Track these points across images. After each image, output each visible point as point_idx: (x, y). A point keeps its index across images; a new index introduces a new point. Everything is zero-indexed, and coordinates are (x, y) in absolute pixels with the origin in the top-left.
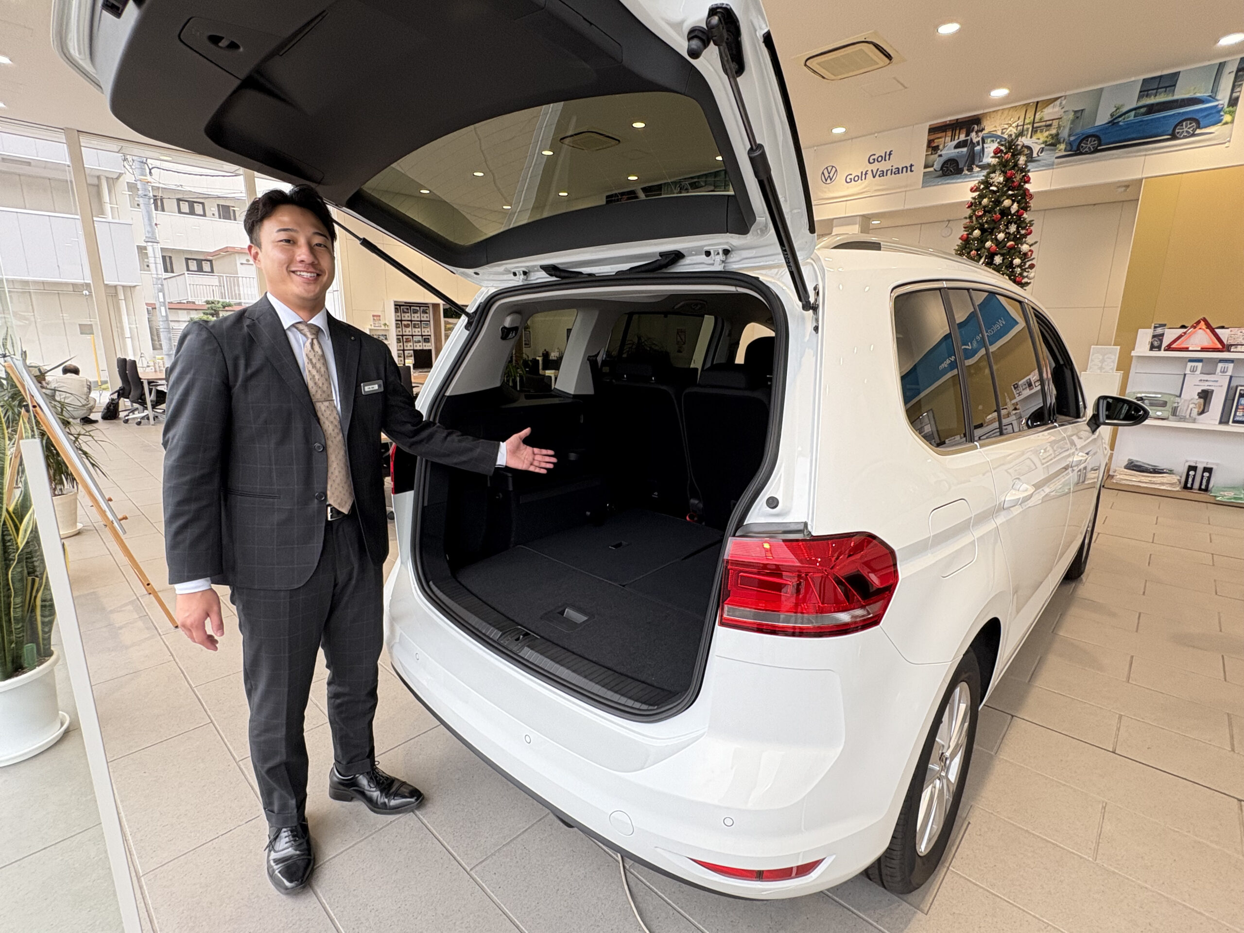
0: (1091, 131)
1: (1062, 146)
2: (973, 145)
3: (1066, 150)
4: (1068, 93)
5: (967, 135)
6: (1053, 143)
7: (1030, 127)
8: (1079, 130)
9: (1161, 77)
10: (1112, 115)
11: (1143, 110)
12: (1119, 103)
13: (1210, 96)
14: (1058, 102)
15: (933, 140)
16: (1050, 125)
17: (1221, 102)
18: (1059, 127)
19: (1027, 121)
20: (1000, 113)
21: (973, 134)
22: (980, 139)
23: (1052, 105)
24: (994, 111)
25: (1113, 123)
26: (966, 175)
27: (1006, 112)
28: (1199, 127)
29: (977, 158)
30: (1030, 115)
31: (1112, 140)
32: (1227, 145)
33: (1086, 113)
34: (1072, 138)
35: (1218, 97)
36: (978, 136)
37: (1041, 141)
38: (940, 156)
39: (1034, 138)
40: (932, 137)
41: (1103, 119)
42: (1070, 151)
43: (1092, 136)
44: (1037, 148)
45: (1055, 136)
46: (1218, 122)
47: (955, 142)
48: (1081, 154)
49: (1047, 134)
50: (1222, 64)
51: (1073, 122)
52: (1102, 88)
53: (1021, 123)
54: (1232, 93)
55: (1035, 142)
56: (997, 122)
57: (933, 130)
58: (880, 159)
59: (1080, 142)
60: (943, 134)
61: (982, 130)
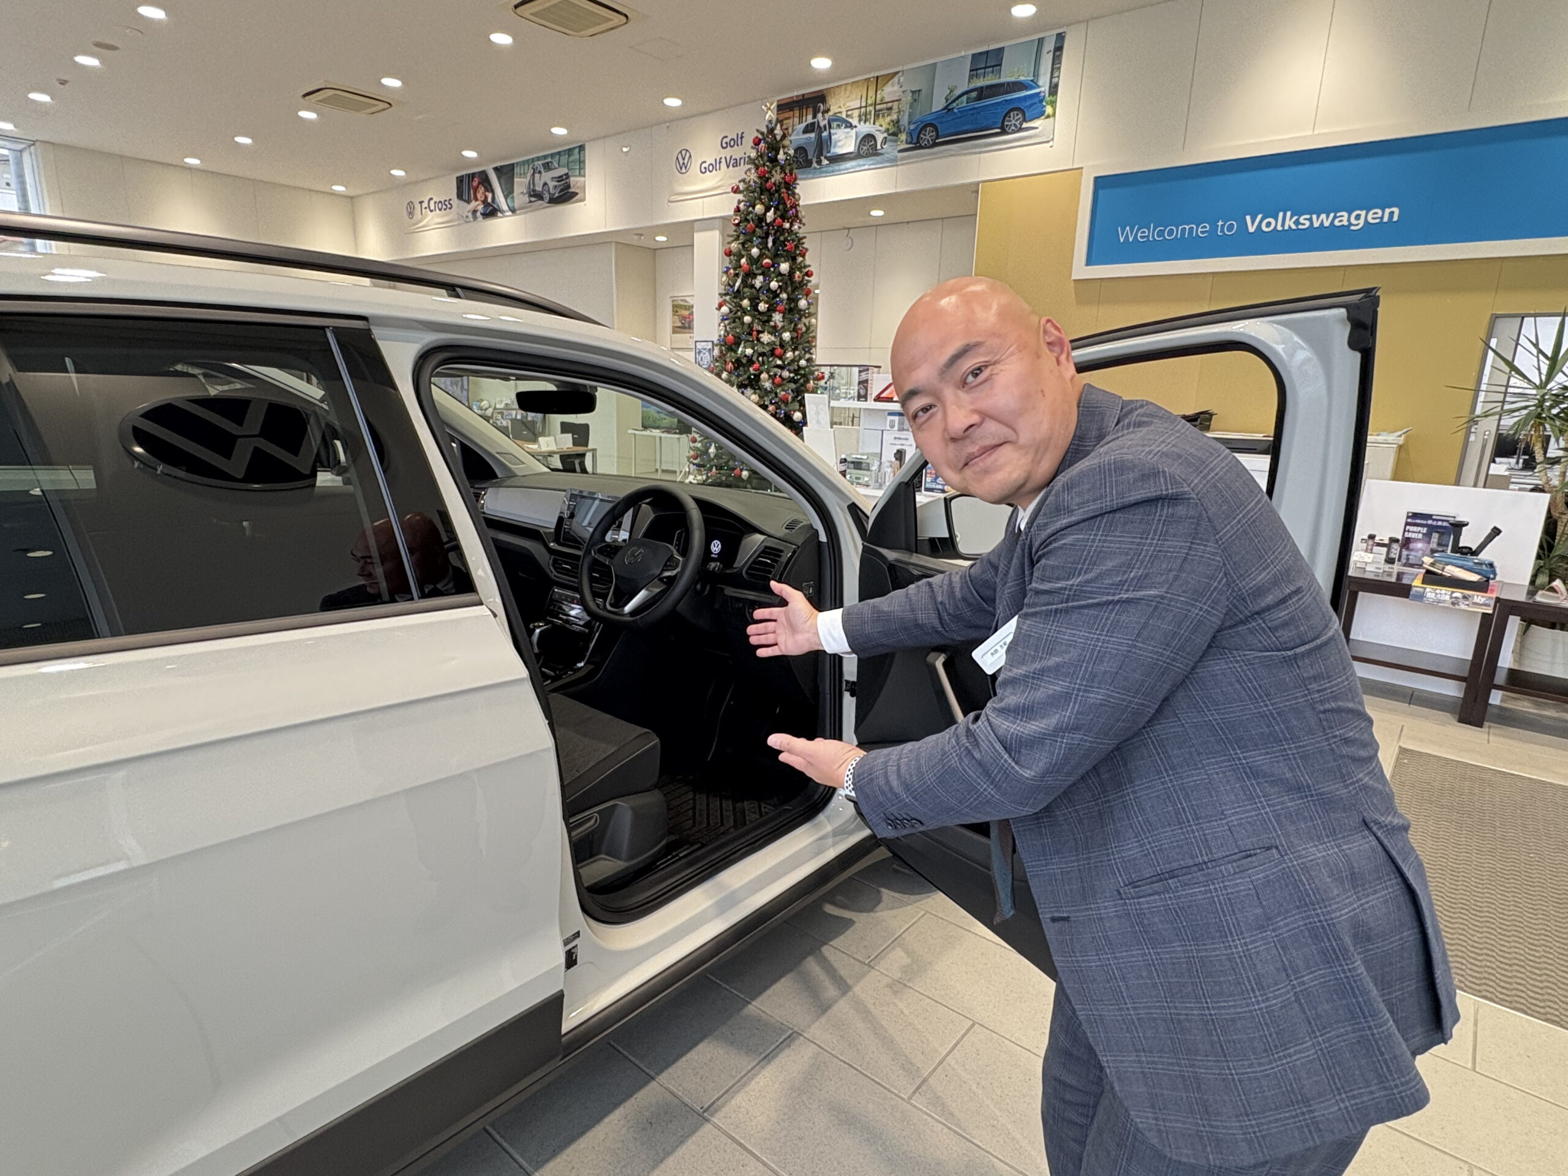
0: (929, 118)
1: (903, 137)
2: (820, 130)
3: (907, 143)
4: (905, 68)
5: (814, 117)
6: (894, 132)
7: (872, 108)
8: (917, 117)
9: (987, 52)
10: (947, 100)
11: (974, 94)
12: (952, 84)
13: (1032, 81)
14: (896, 79)
15: (783, 120)
16: (890, 109)
17: (1042, 89)
18: (899, 111)
19: (869, 102)
20: (843, 88)
21: (820, 115)
22: (826, 122)
23: (891, 82)
24: (837, 87)
25: (948, 109)
26: (815, 168)
27: (849, 87)
28: (1025, 120)
29: (825, 147)
30: (871, 93)
31: (949, 131)
32: (1051, 143)
33: (923, 93)
34: (912, 127)
35: (1040, 83)
36: (824, 119)
37: (883, 129)
39: (877, 123)
40: (781, 117)
41: (938, 104)
42: (911, 143)
43: (931, 125)
44: (880, 138)
45: (896, 123)
46: (1041, 114)
47: (803, 125)
48: (921, 147)
49: (888, 119)
50: (1041, 41)
51: (911, 107)
52: (936, 63)
53: (864, 104)
54: (1052, 77)
55: (879, 129)
56: (842, 102)
57: (782, 107)
58: (732, 143)
59: (919, 132)
60: (791, 114)
61: (828, 110)
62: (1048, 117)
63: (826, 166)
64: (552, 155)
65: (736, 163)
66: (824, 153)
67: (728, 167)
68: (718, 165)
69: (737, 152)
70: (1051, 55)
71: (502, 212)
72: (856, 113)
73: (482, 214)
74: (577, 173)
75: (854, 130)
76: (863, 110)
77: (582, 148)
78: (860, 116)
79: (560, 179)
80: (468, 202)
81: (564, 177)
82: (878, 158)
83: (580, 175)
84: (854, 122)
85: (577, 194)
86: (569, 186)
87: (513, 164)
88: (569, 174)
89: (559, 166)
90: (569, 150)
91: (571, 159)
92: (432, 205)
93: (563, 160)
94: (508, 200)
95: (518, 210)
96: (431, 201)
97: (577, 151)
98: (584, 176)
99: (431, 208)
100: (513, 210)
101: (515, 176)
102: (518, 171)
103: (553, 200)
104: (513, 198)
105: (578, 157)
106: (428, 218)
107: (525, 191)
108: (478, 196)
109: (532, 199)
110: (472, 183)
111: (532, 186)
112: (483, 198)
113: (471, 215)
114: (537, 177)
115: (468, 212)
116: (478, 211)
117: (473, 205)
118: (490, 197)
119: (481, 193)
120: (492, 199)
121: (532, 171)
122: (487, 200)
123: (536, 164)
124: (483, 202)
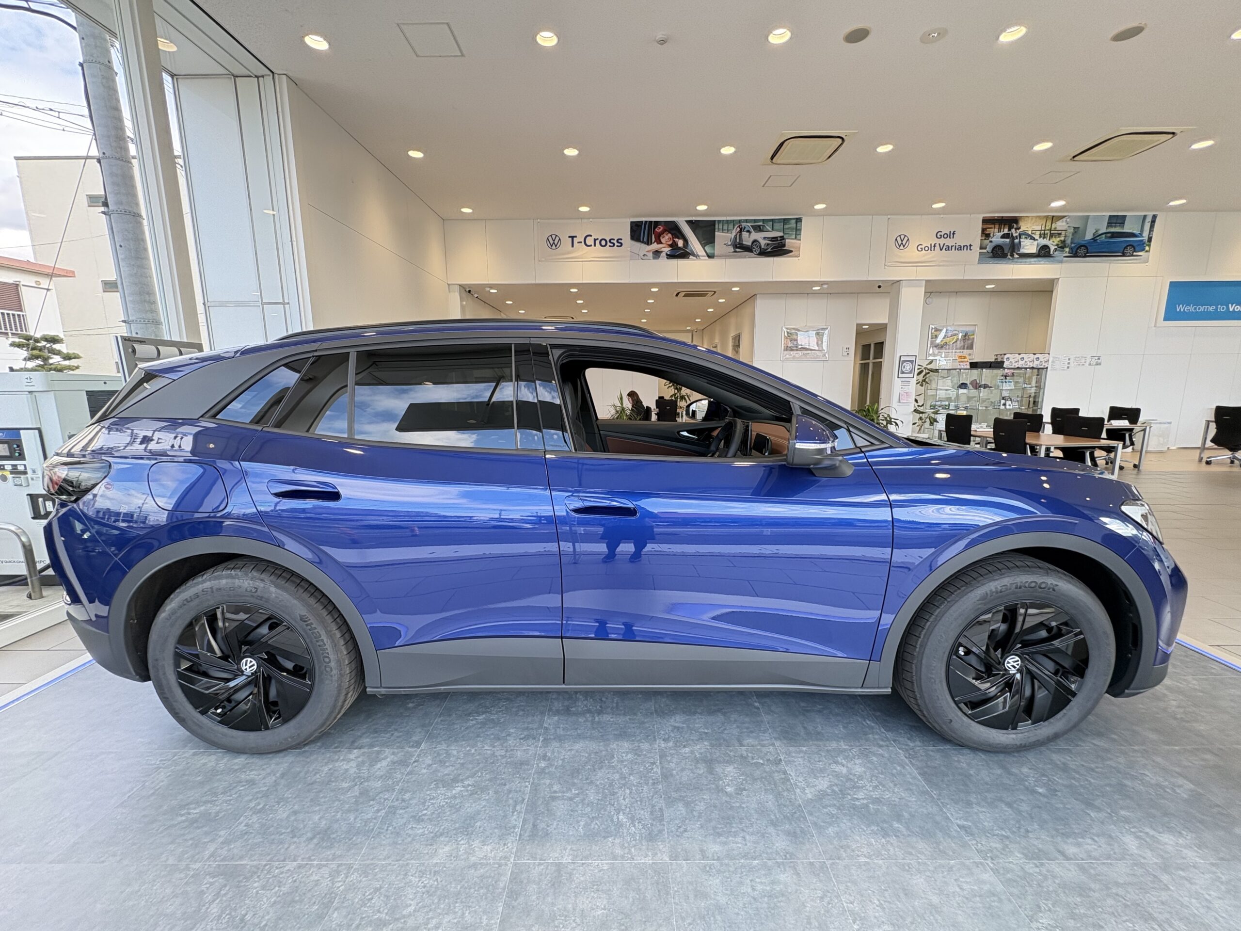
0: (1083, 243)
1: (1067, 250)
2: (1013, 238)
3: (1069, 253)
4: (1071, 214)
6: (1062, 246)
7: (1048, 232)
8: (1076, 241)
9: (1117, 216)
10: (1094, 235)
11: (1109, 235)
12: (1099, 228)
13: (1140, 234)
14: (1064, 219)
15: (986, 229)
16: (1060, 234)
17: (1144, 238)
18: (1065, 236)
19: (1047, 228)
20: (1030, 218)
21: (1013, 230)
22: (1017, 234)
23: (1061, 220)
24: (1026, 216)
25: (1094, 239)
26: (1009, 259)
27: (1034, 219)
28: (1135, 251)
29: (1016, 247)
30: (1049, 223)
31: (1093, 251)
32: (1147, 264)
33: (1080, 229)
34: (1073, 245)
35: (1144, 235)
36: (1016, 232)
37: (1056, 243)
38: (991, 242)
39: (1051, 240)
40: (985, 227)
41: (1089, 236)
42: (1072, 253)
43: (1082, 246)
44: (1052, 248)
45: (1063, 242)
46: (1143, 250)
47: (1002, 233)
48: (1077, 257)
49: (1058, 239)
50: (1145, 217)
51: (1073, 234)
52: (1089, 216)
53: (1043, 229)
54: (1149, 234)
55: (1052, 244)
56: (1029, 225)
57: (986, 221)
58: (946, 236)
59: (1077, 249)
60: (993, 226)
61: (1019, 228)
62: (1147, 251)
63: (1017, 258)
64: (763, 221)
65: (948, 248)
66: (1016, 251)
67: (941, 250)
68: (933, 248)
69: (949, 242)
70: (1149, 224)
71: (696, 256)
72: (1038, 233)
73: (667, 254)
74: (794, 237)
75: (1036, 242)
76: (1042, 232)
77: (799, 220)
78: (1040, 235)
79: (774, 239)
80: (648, 243)
81: (779, 239)
82: (1051, 259)
83: (796, 238)
84: (1037, 237)
85: (791, 251)
86: (784, 245)
87: (715, 221)
88: (785, 237)
89: (773, 229)
90: (784, 219)
91: (786, 226)
92: (590, 241)
93: (778, 226)
94: (706, 248)
95: (717, 256)
96: (588, 238)
97: (794, 221)
98: (800, 240)
99: (588, 243)
100: (710, 256)
101: (716, 230)
102: (721, 227)
103: (763, 253)
104: (714, 247)
105: (795, 226)
106: (581, 250)
107: (730, 243)
108: (663, 240)
109: (738, 250)
110: (654, 229)
111: (738, 241)
112: (670, 243)
113: (651, 255)
114: (745, 235)
115: (648, 251)
116: (662, 252)
117: (655, 246)
118: (680, 243)
119: (666, 238)
120: (684, 244)
121: (739, 229)
122: (677, 245)
123: (744, 224)
124: (670, 246)
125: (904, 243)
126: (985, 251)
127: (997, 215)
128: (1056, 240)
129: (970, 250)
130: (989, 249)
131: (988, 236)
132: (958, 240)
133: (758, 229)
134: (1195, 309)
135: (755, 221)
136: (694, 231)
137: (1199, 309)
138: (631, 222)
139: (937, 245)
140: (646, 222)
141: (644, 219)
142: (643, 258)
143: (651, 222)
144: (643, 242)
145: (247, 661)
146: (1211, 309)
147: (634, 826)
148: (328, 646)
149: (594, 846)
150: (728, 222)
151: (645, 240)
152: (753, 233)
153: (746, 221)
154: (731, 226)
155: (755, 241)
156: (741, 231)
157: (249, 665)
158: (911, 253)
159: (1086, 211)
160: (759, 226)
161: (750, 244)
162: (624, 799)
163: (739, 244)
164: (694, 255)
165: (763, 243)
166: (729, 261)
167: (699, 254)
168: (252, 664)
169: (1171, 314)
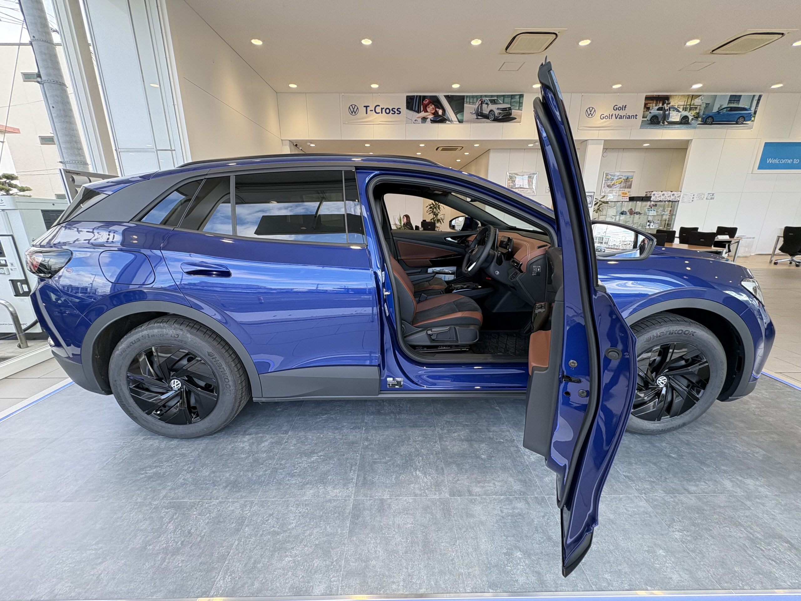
0: (711, 114)
1: (700, 119)
2: (665, 111)
3: (701, 121)
4: (705, 94)
5: (663, 105)
6: (696, 117)
7: (689, 106)
8: (706, 113)
9: (736, 95)
10: (719, 109)
11: (729, 109)
12: (722, 104)
13: (749, 108)
14: (700, 97)
15: (647, 104)
16: (696, 108)
17: (752, 112)
18: (700, 110)
19: (688, 103)
20: (677, 96)
21: (665, 105)
22: (668, 108)
23: (698, 98)
24: (675, 95)
25: (718, 112)
26: (661, 125)
27: (680, 97)
28: (745, 121)
29: (666, 117)
30: (690, 100)
31: (717, 120)
32: (752, 130)
33: (710, 104)
34: (704, 116)
35: (752, 109)
36: (667, 107)
37: (692, 115)
38: (650, 113)
39: (690, 112)
40: (647, 102)
41: (715, 110)
42: (703, 122)
43: (710, 117)
44: (690, 118)
45: (698, 114)
46: (750, 120)
47: (657, 107)
48: (706, 124)
49: (695, 112)
50: (754, 96)
51: (705, 108)
52: (717, 95)
53: (685, 104)
54: (756, 108)
55: (690, 115)
56: (676, 101)
57: (648, 98)
58: (620, 109)
59: (707, 119)
60: (652, 102)
61: (669, 104)
62: (752, 121)
63: (667, 125)
64: (497, 96)
65: (621, 117)
66: (666, 120)
67: (616, 118)
68: (611, 117)
69: (622, 113)
70: (756, 101)
71: (451, 121)
72: (682, 107)
73: (431, 120)
74: (517, 108)
75: (680, 113)
76: (685, 106)
77: (521, 96)
78: (683, 108)
79: (504, 109)
80: (418, 111)
81: (508, 109)
82: (689, 125)
83: (519, 109)
84: (681, 110)
85: (515, 118)
86: (511, 114)
87: (464, 96)
88: (512, 108)
89: (504, 103)
90: (512, 95)
91: (513, 100)
92: (379, 109)
93: (507, 100)
94: (458, 116)
95: (465, 122)
96: (377, 107)
97: (518, 97)
98: (522, 110)
99: (377, 111)
100: (460, 122)
101: (465, 103)
102: (468, 100)
103: (496, 120)
104: (463, 115)
105: (518, 100)
106: (373, 116)
107: (474, 112)
108: (428, 110)
109: (479, 117)
110: (423, 102)
111: (479, 110)
112: (433, 112)
113: (420, 120)
114: (484, 106)
115: (418, 118)
116: (427, 118)
117: (423, 114)
118: (440, 112)
119: (431, 108)
120: (442, 113)
121: (480, 102)
122: (438, 113)
123: (484, 99)
124: (433, 114)
125: (592, 113)
126: (646, 119)
127: (655, 94)
128: (693, 113)
129: (636, 118)
130: (649, 118)
131: (648, 109)
132: (628, 112)
133: (494, 102)
134: (779, 161)
135: (492, 96)
136: (450, 103)
137: (782, 161)
138: (407, 97)
139: (614, 115)
140: (417, 96)
141: (415, 94)
142: (415, 122)
143: (420, 96)
144: (415, 111)
145: (174, 381)
146: (789, 161)
147: (426, 478)
148: (227, 371)
149: (402, 489)
150: (473, 97)
151: (416, 109)
152: (490, 105)
153: (486, 96)
154: (475, 100)
155: (491, 111)
156: (482, 104)
157: (176, 384)
158: (596, 121)
159: (714, 92)
160: (494, 100)
161: (488, 113)
162: (419, 463)
163: (481, 113)
164: (449, 121)
165: (497, 112)
166: (473, 125)
167: (453, 119)
168: (178, 383)
169: (763, 165)
